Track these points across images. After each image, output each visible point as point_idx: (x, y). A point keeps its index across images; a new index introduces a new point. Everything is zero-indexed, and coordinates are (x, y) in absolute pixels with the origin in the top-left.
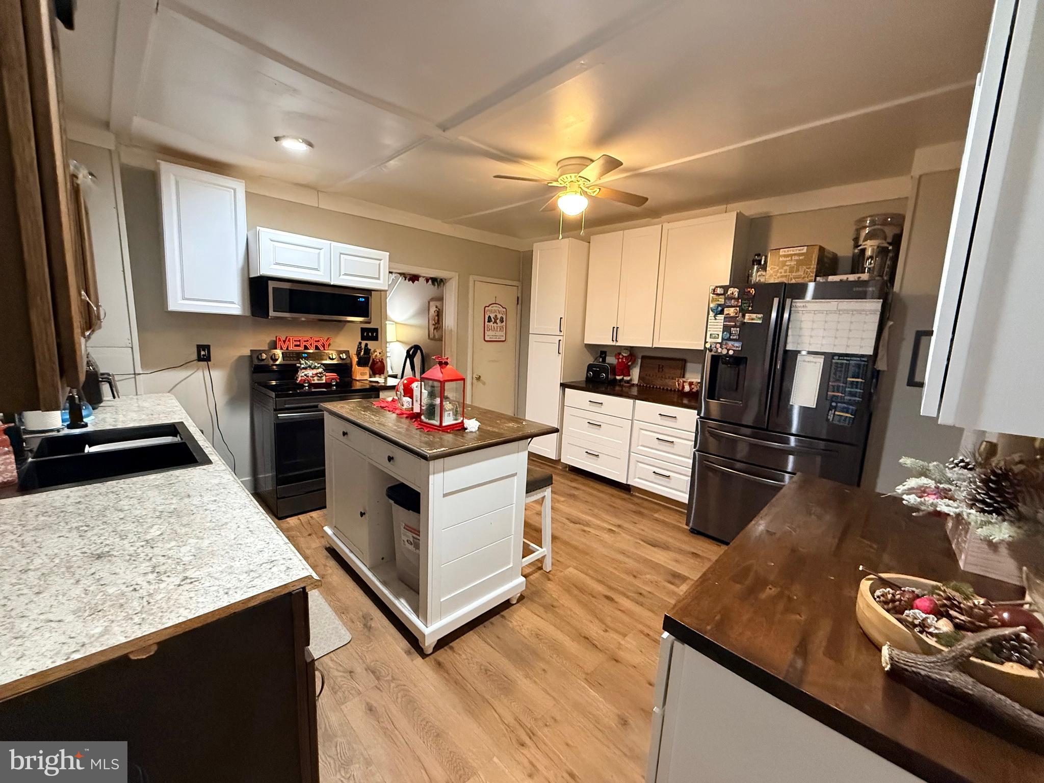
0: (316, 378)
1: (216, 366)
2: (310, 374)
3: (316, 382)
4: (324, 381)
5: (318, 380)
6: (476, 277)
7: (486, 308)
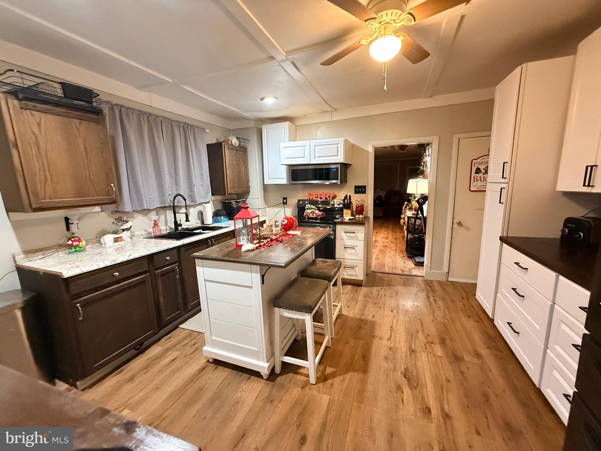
0: (311, 214)
1: (288, 207)
2: (309, 212)
3: (311, 216)
4: (315, 216)
5: (312, 215)
6: (460, 136)
7: (474, 161)
